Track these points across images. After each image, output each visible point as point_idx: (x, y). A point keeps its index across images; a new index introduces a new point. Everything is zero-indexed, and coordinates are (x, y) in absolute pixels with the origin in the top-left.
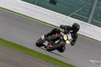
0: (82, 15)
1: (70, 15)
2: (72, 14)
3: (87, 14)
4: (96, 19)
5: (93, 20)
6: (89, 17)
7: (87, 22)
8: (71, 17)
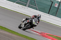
0: (23, 2)
1: (16, 2)
2: (17, 1)
3: (26, 1)
4: (32, 4)
5: (30, 5)
6: (27, 3)
7: (26, 6)
8: (16, 3)
